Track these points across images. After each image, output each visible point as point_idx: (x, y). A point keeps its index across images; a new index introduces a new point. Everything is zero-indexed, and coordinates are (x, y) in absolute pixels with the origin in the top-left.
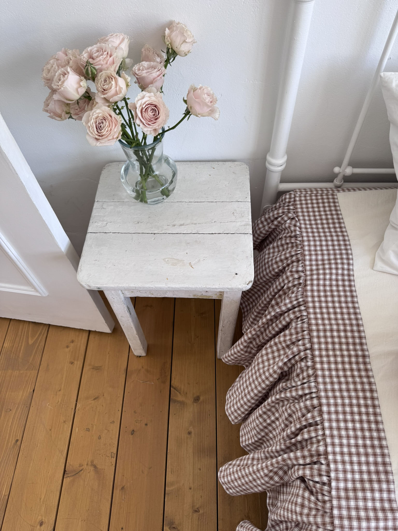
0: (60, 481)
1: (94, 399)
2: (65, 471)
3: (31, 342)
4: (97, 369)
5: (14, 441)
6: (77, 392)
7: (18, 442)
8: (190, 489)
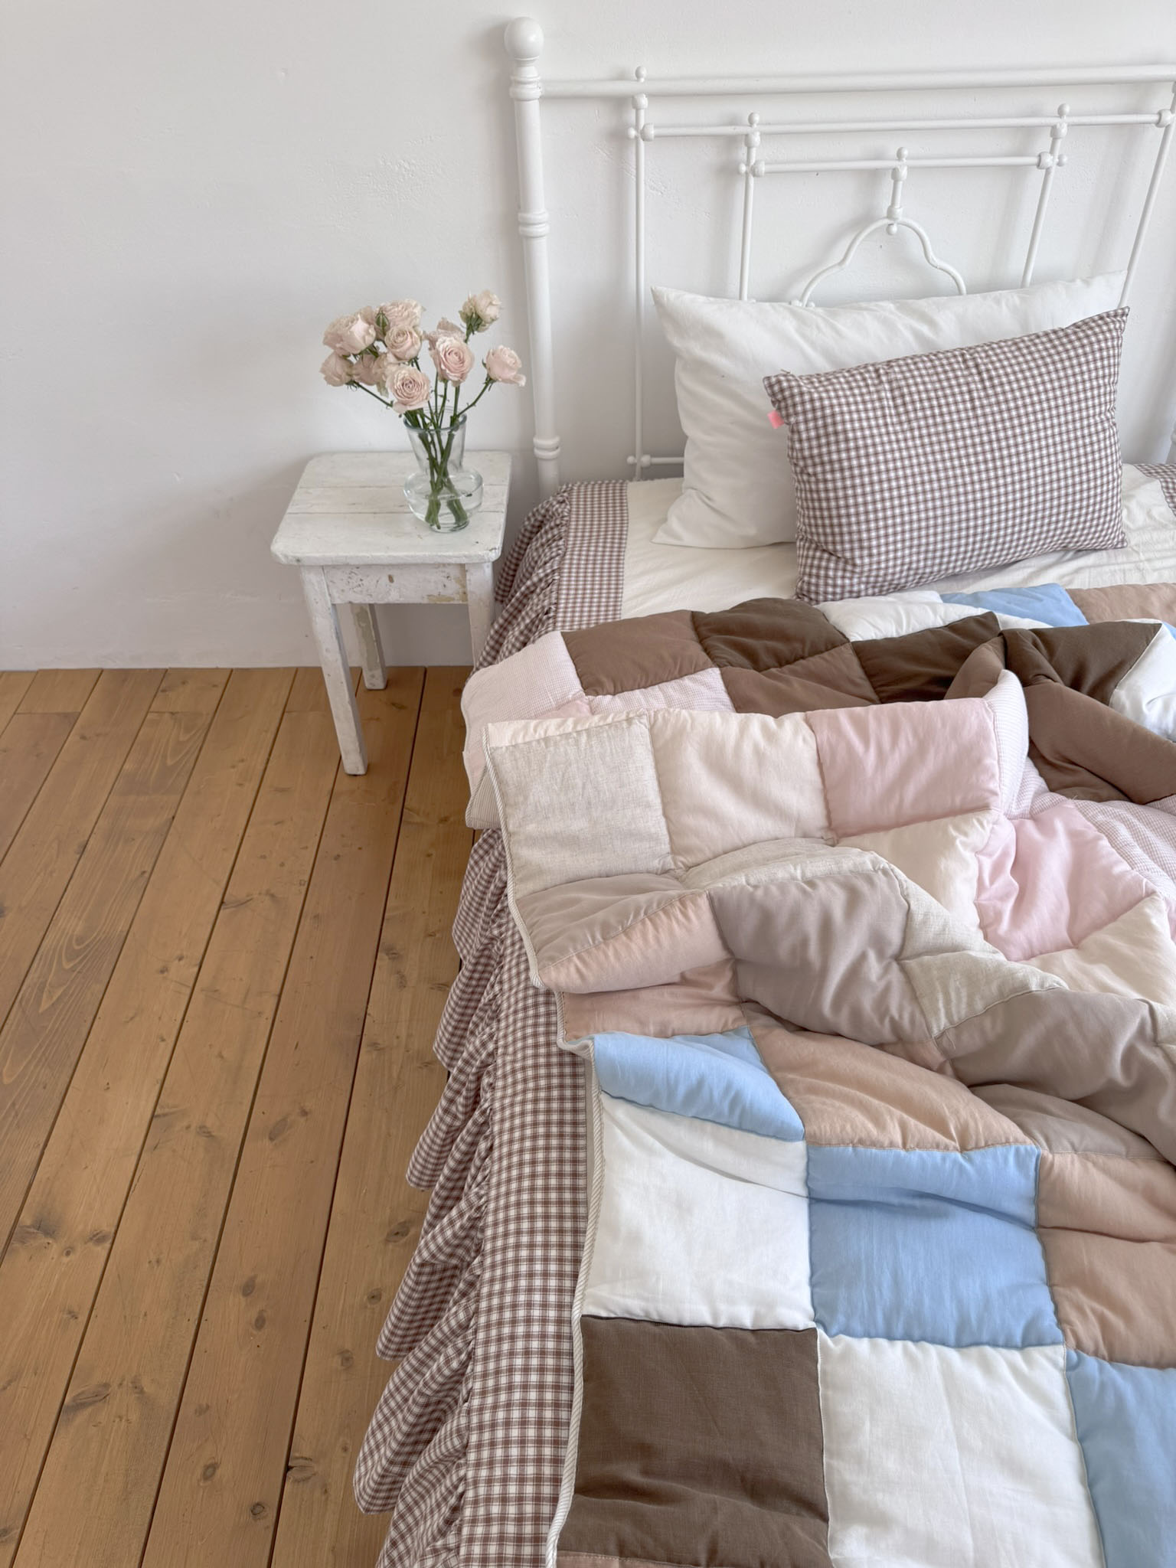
0: (215, 913)
1: (276, 824)
2: (222, 902)
3: (170, 762)
4: (282, 790)
5: (138, 873)
6: (247, 817)
7: (146, 876)
8: (424, 913)
